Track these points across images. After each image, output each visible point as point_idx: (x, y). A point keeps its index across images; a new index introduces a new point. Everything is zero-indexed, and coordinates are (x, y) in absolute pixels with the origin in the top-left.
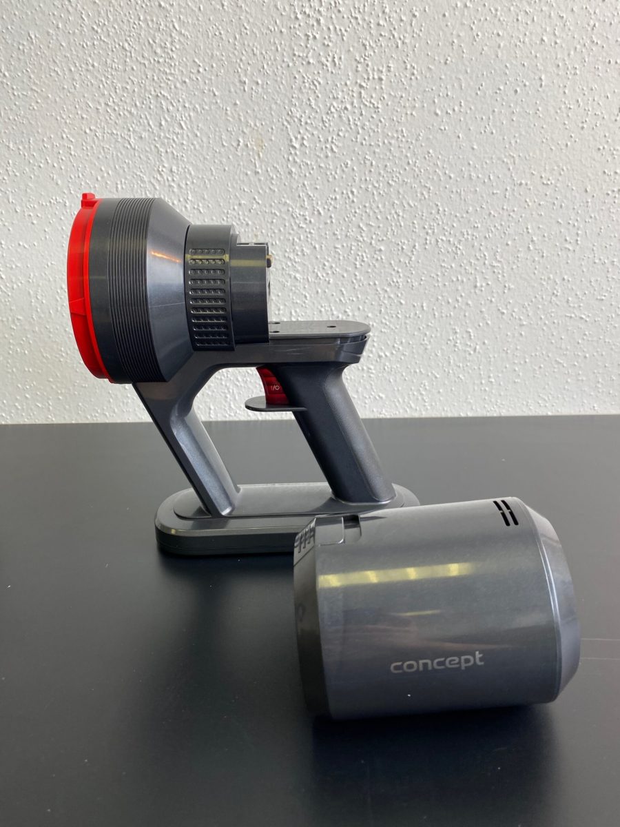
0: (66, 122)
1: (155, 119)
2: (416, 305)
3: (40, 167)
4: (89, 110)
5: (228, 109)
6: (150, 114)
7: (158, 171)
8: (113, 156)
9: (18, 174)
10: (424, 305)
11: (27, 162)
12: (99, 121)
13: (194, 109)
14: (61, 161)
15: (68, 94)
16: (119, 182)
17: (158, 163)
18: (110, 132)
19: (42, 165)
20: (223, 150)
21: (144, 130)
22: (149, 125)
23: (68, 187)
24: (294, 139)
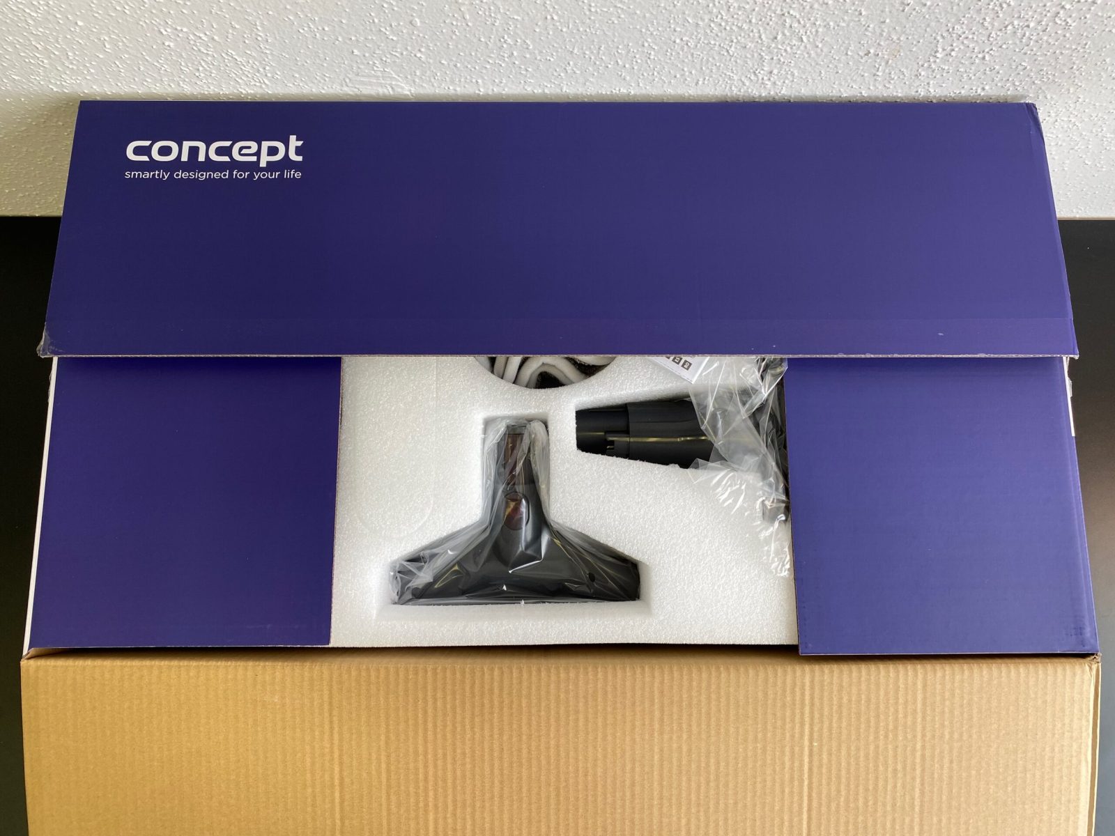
0: (652, 34)
1: (771, 33)
3: (607, 67)
4: (687, 24)
5: (871, 26)
6: (765, 29)
7: (754, 72)
8: (702, 60)
9: (578, 72)
11: (592, 63)
12: (695, 33)
13: (827, 26)
14: (634, 63)
15: (664, 11)
16: (701, 79)
17: (756, 67)
18: (706, 42)
19: (610, 66)
20: (844, 57)
21: (752, 42)
22: (760, 37)
23: (638, 81)
24: (940, 50)
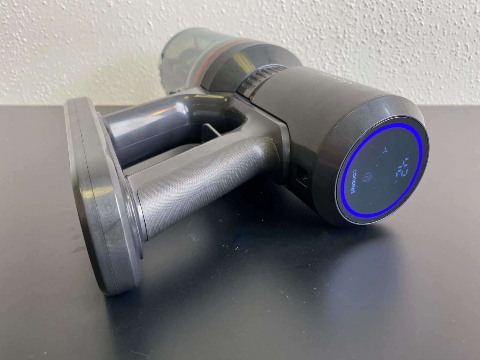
2: (432, 25)
10: (438, 25)
